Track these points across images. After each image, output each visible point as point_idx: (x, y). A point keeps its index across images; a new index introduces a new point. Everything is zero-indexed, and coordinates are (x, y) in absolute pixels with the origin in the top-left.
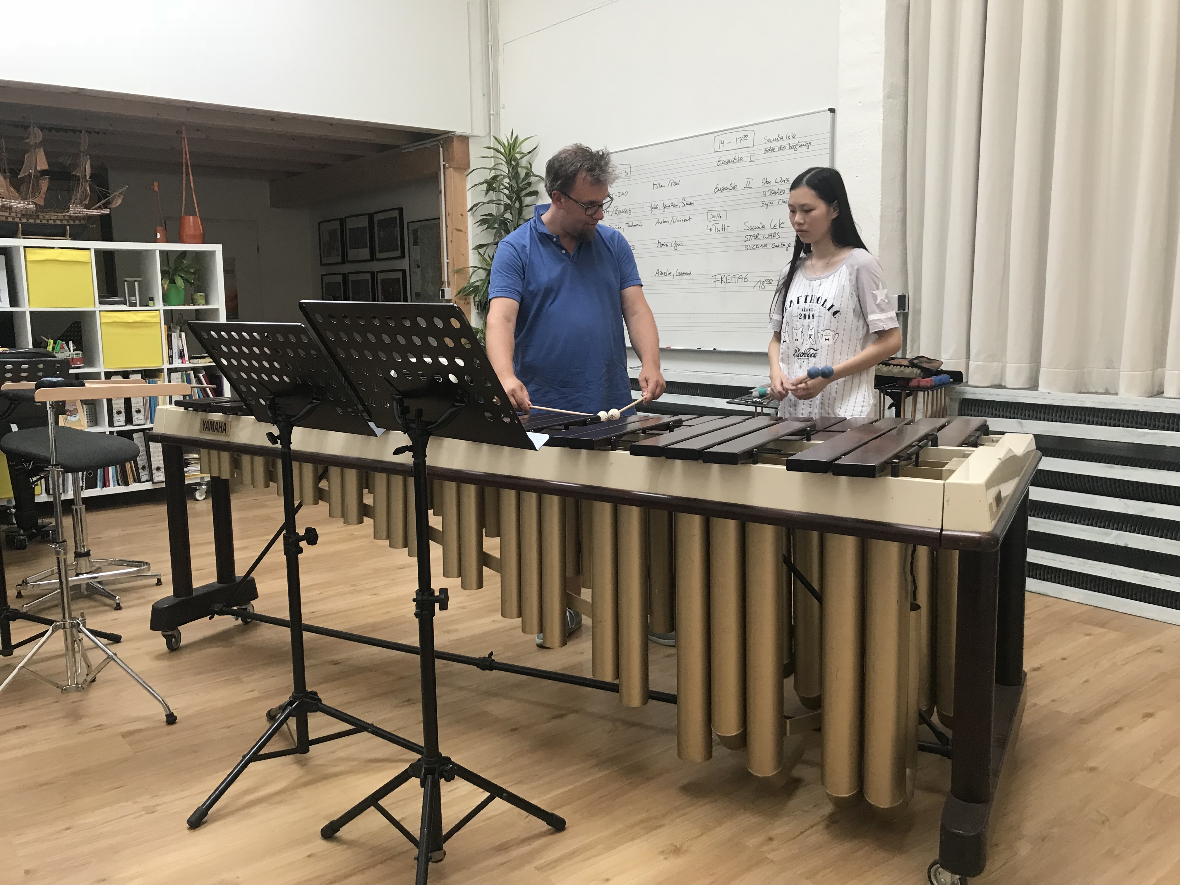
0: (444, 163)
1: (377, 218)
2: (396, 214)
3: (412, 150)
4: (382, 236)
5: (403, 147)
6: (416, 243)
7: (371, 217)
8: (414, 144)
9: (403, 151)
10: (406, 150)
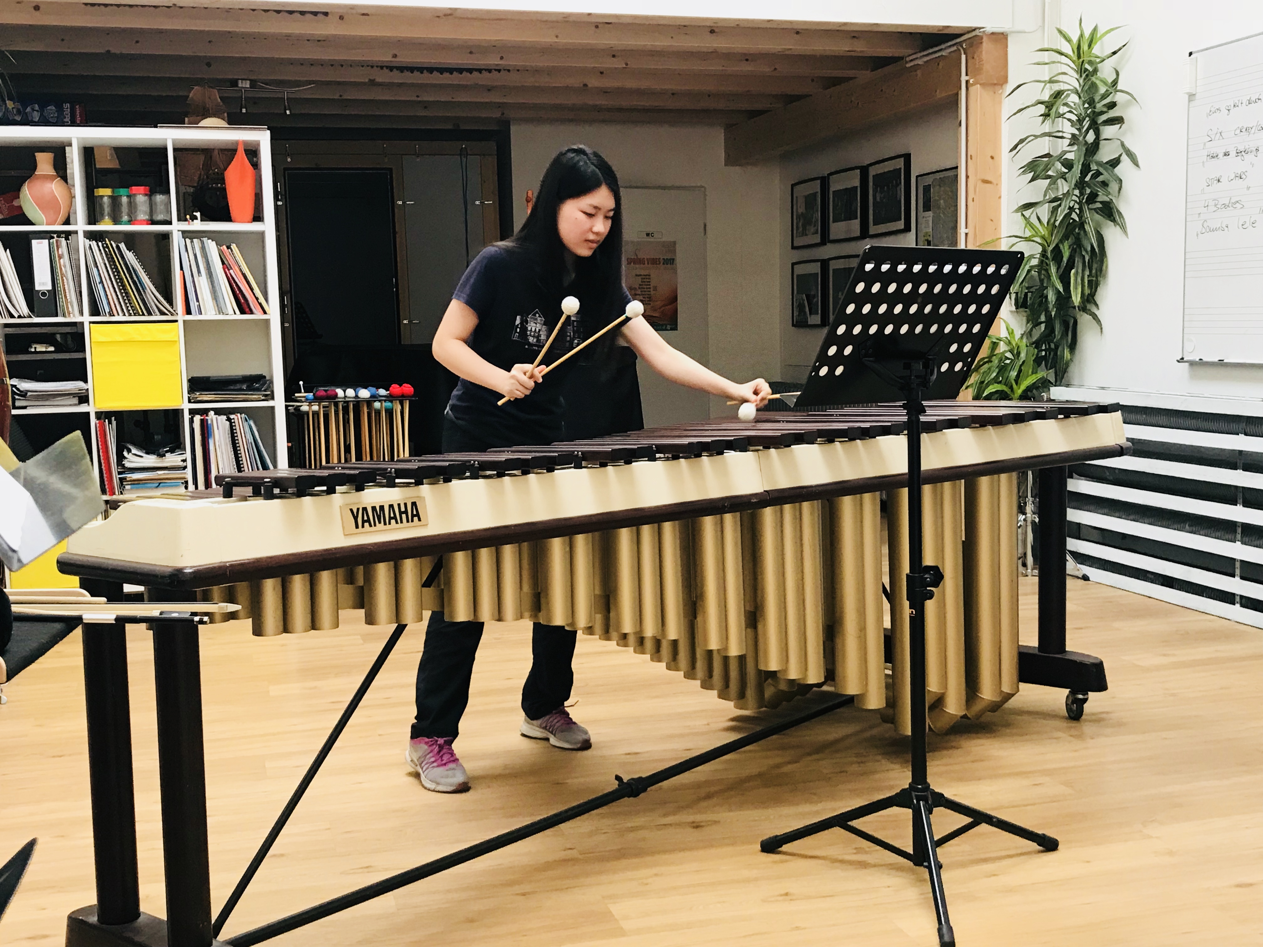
0: (967, 78)
1: (873, 171)
2: (900, 163)
3: (920, 62)
4: (878, 199)
5: (908, 59)
6: (927, 207)
7: (864, 170)
8: (925, 53)
9: (908, 65)
10: (912, 64)
